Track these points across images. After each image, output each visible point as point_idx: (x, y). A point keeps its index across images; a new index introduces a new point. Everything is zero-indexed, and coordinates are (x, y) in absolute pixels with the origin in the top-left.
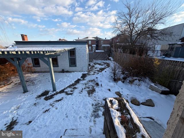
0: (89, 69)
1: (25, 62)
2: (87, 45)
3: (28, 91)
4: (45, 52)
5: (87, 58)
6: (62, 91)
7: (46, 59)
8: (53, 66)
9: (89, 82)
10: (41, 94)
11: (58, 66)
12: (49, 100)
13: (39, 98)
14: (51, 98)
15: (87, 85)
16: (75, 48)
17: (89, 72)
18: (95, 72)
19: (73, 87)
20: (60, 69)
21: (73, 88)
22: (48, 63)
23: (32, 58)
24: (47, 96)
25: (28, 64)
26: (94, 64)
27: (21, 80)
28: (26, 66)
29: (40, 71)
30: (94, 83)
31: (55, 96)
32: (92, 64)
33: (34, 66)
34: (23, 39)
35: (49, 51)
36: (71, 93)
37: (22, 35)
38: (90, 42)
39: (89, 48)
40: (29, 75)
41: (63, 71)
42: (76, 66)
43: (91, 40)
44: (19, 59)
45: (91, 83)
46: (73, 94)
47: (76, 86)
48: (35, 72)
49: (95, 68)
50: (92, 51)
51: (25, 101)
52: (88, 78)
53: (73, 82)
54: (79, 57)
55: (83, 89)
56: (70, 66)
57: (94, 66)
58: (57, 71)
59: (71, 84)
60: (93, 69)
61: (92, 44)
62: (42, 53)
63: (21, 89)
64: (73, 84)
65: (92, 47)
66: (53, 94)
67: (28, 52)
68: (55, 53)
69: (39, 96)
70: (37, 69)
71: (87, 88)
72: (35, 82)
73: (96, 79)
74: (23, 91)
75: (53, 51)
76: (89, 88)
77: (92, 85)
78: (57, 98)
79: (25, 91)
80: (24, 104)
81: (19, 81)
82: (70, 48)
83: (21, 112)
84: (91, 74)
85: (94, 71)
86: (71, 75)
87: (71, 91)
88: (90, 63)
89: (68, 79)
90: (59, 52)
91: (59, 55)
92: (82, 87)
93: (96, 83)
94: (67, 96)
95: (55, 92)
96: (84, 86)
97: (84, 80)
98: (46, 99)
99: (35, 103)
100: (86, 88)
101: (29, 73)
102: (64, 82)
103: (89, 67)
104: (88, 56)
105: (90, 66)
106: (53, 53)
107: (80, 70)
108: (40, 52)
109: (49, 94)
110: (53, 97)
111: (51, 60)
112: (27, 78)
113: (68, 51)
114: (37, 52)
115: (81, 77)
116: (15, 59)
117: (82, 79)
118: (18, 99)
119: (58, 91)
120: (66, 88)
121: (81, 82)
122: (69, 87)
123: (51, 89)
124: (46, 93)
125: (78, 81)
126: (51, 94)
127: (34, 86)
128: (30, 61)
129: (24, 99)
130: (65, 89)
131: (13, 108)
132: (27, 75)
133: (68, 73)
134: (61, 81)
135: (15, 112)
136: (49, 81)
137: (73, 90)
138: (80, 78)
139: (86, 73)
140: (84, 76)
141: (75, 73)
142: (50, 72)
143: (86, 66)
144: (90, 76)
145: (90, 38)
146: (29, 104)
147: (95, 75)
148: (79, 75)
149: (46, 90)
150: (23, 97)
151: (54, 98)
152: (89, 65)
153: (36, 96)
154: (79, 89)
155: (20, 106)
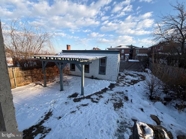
0: (119, 79)
1: (65, 67)
2: (119, 55)
3: (63, 90)
4: (80, 60)
5: (118, 67)
6: (88, 97)
7: (80, 65)
8: (85, 72)
9: (116, 93)
10: (72, 95)
11: (88, 72)
12: (76, 102)
13: (70, 98)
14: (78, 101)
15: (114, 97)
16: (106, 57)
17: (118, 82)
18: (125, 84)
19: (99, 95)
20: (90, 75)
21: (99, 97)
22: (81, 69)
23: (70, 64)
24: (76, 98)
25: (67, 68)
26: (125, 74)
27: (61, 80)
28: (66, 70)
29: (74, 75)
30: (122, 96)
31: (82, 100)
32: (122, 74)
33: (71, 70)
34: (68, 48)
35: (83, 59)
36: (97, 101)
37: (67, 45)
38: (123, 51)
39: (121, 57)
40: (67, 77)
41: (92, 78)
42: (105, 74)
43: (125, 49)
44: (62, 64)
45: (118, 96)
46: (98, 102)
47: (102, 95)
48: (71, 75)
49: (126, 79)
50: (124, 60)
51: (60, 98)
52: (116, 89)
53: (100, 90)
54: (109, 66)
55: (109, 99)
56: (99, 73)
57: (124, 77)
58: (88, 77)
59: (98, 91)
60: (123, 80)
61: (125, 53)
62: (78, 60)
63: (59, 87)
64: (99, 92)
65: (125, 56)
66: (81, 97)
67: (68, 59)
68: (88, 60)
69: (70, 97)
70: (73, 72)
71: (114, 100)
72: (70, 83)
73: (125, 92)
74: (60, 89)
75: (87, 59)
76: (116, 100)
77: (120, 97)
78: (83, 102)
79: (62, 90)
80: (59, 100)
81: (59, 81)
82: (102, 57)
83: (56, 106)
84: (120, 85)
85: (124, 82)
86: (99, 82)
87: (97, 99)
88: (121, 73)
89: (96, 86)
90: (91, 60)
91: (91, 63)
92: (109, 97)
93: (125, 97)
94: (92, 103)
95: (82, 96)
96: (111, 97)
97: (111, 90)
98: (75, 101)
99: (66, 102)
100: (112, 100)
101: (67, 75)
102: (92, 88)
103: (119, 77)
104: (119, 65)
105: (121, 76)
106: (86, 61)
107: (108, 79)
108: (76, 60)
109: (78, 97)
110: (81, 100)
111: (84, 66)
112: (65, 79)
113: (100, 59)
114: (75, 59)
115: (109, 87)
116: (60, 64)
117: (109, 89)
118: (56, 95)
119: (85, 95)
120: (93, 95)
121: (108, 92)
122: (96, 94)
123: (80, 92)
124: (75, 95)
125: (105, 90)
126: (79, 97)
127: (68, 86)
128: (69, 66)
129: (60, 96)
130: (91, 95)
131: (52, 101)
132: (65, 77)
133: (96, 80)
134: (89, 87)
135: (52, 105)
136: (80, 85)
137: (98, 98)
138: (107, 87)
139: (115, 83)
140: (112, 86)
141: (104, 81)
142: (82, 76)
143: (115, 75)
144: (118, 87)
145: (124, 46)
146: (62, 101)
147: (124, 87)
148: (107, 84)
149: (76, 92)
150: (59, 94)
151: (81, 102)
152: (119, 75)
153: (68, 96)
154: (105, 99)
155: (56, 101)
